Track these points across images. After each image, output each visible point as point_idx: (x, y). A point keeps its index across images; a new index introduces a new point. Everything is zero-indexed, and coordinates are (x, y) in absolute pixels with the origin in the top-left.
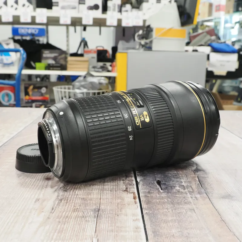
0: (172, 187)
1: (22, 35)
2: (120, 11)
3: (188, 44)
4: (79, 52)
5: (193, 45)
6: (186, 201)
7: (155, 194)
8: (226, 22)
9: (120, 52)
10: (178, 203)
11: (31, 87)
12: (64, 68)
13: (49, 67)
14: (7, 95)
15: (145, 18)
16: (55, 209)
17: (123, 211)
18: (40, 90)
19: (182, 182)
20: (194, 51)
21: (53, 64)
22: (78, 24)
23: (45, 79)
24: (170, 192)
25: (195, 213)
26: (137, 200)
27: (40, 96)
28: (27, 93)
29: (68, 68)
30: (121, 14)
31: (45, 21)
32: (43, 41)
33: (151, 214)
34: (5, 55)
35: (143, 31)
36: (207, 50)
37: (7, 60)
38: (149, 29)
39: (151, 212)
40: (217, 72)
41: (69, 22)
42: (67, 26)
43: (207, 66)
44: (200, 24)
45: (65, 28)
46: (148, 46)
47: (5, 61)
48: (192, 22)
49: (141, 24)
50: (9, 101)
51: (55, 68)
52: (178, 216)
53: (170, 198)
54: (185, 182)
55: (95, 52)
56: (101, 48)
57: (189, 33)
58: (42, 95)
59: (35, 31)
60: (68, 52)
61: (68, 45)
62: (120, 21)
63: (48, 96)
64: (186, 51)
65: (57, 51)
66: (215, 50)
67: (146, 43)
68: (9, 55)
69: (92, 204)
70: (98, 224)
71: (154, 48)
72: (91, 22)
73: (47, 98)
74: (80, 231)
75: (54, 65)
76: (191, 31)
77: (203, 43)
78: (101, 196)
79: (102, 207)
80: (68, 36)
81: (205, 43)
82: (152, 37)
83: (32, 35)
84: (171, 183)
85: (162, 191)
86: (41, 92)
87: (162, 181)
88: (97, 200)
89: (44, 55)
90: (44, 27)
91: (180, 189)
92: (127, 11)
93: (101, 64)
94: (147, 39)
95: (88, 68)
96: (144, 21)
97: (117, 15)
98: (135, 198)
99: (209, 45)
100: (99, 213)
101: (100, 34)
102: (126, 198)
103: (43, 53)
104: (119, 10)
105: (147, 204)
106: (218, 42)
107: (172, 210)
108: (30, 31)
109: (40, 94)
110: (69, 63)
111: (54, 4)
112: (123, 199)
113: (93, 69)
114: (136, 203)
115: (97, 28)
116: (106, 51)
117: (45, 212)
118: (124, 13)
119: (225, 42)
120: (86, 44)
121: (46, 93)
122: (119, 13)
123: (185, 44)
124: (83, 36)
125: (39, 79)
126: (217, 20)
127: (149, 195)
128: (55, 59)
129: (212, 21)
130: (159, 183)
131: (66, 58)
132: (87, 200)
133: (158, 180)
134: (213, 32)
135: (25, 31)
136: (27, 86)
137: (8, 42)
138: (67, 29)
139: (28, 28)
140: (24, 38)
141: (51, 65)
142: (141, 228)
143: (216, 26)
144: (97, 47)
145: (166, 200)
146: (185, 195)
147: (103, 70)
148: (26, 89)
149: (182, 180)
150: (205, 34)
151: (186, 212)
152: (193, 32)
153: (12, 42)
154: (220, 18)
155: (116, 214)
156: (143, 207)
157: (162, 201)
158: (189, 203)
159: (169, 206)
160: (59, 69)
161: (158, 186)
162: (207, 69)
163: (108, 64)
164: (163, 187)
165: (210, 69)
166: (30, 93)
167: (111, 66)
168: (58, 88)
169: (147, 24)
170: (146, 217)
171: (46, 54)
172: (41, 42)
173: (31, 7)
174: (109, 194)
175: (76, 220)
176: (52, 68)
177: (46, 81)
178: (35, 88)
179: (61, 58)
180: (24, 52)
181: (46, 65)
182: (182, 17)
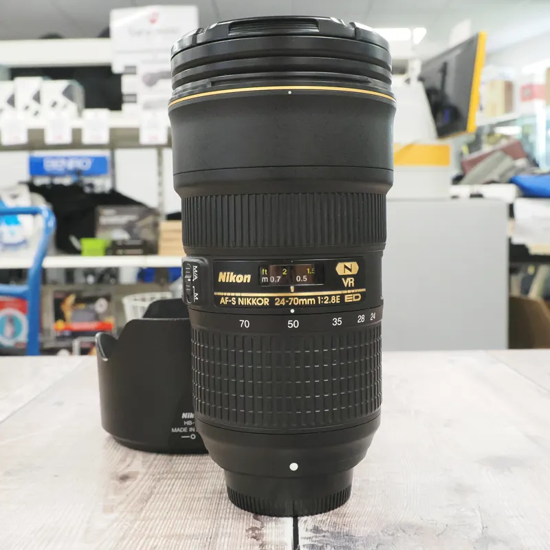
1: (52, 175)
3: (457, 180)
5: (472, 183)
11: (71, 300)
12: (150, 248)
13: (114, 249)
14: (12, 320)
18: (91, 306)
20: (473, 196)
21: (124, 241)
23: (107, 277)
27: (91, 321)
28: (59, 315)
29: (161, 251)
32: (102, 186)
34: (8, 223)
36: (508, 193)
37: (12, 234)
40: (536, 248)
41: (163, 140)
42: (159, 148)
43: (510, 233)
44: (486, 131)
45: (153, 153)
47: (8, 239)
48: (464, 127)
50: (15, 334)
51: (128, 251)
57: (461, 155)
58: (97, 317)
59: (85, 164)
60: (161, 211)
61: (160, 194)
63: (110, 320)
64: (455, 197)
65: (135, 208)
66: (527, 193)
68: (17, 223)
73: (109, 326)
75: (129, 243)
76: (465, 149)
77: (495, 177)
80: (160, 173)
81: (502, 176)
83: (78, 172)
86: (93, 311)
89: (103, 220)
90: (106, 153)
99: (511, 181)
103: (100, 215)
106: (533, 174)
108: (71, 165)
109: (92, 315)
110: (164, 236)
111: (125, 99)
121: (108, 313)
123: (449, 179)
125: (91, 279)
126: (527, 121)
128: (129, 228)
129: (514, 125)
131: (156, 225)
134: (518, 149)
135: (59, 164)
136: (60, 296)
137: (16, 192)
138: (160, 155)
139: (67, 158)
140: (57, 181)
141: (120, 244)
143: (526, 136)
148: (58, 303)
150: (498, 154)
152: (471, 151)
153: (25, 190)
154: (534, 116)
160: (140, 251)
162: (510, 240)
165: (517, 240)
166: (68, 314)
168: (135, 300)
171: (108, 216)
172: (98, 190)
173: (72, 107)
176: (120, 251)
177: (108, 283)
178: (79, 300)
179: (145, 226)
180: (49, 215)
181: (108, 243)
182: (439, 115)
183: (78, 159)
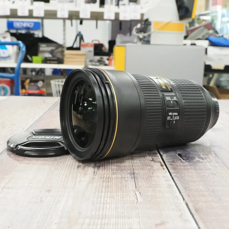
0: (193, 158)
1: (17, 29)
2: (118, 5)
3: (186, 37)
4: (75, 46)
5: (191, 39)
6: (206, 168)
7: (179, 163)
8: (223, 16)
9: (118, 46)
10: (200, 169)
11: (28, 81)
12: (60, 61)
13: (46, 61)
14: (4, 88)
15: (143, 11)
16: (97, 173)
17: (155, 174)
18: (36, 84)
19: (200, 155)
20: (192, 44)
21: (49, 58)
22: (74, 17)
23: (40, 73)
24: (192, 162)
25: (216, 176)
26: (165, 167)
27: (36, 90)
28: (23, 87)
29: (65, 62)
30: (119, 8)
31: (42, 14)
32: (38, 35)
33: (179, 176)
34: (2, 48)
35: (142, 25)
36: (205, 44)
37: (4, 53)
38: (147, 23)
39: (178, 175)
40: (215, 66)
41: (66, 16)
42: (64, 19)
43: (205, 60)
44: (197, 18)
45: (61, 21)
46: (146, 39)
47: (2, 55)
48: (190, 16)
49: (138, 18)
50: (5, 94)
51: (52, 62)
52: (203, 178)
53: (192, 166)
54: (203, 155)
55: (92, 46)
56: (97, 42)
57: (186, 27)
58: (38, 88)
59: (31, 25)
60: (64, 46)
61: (64, 39)
62: (117, 15)
63: (44, 90)
64: (185, 45)
65: (54, 44)
66: (213, 44)
67: (144, 37)
68: (6, 49)
69: (127, 170)
70: (136, 183)
71: (152, 42)
72: (89, 16)
73: (43, 92)
74: (123, 187)
75: (51, 59)
76: (188, 25)
77: (200, 37)
78: (133, 164)
79: (136, 171)
80: (64, 30)
81: (203, 37)
82: (150, 30)
83: (28, 28)
84: (191, 155)
85: (184, 161)
86: (37, 86)
87: (183, 154)
88: (129, 166)
89: (41, 49)
90: (39, 21)
91: (200, 160)
92: (124, 5)
93: (98, 58)
94: (145, 32)
95: (86, 62)
96: (142, 15)
97: (115, 9)
98: (162, 165)
99: (207, 39)
100: (135, 175)
101: (97, 27)
102: (154, 166)
103: (40, 47)
104: (116, 4)
105: (173, 170)
106: (216, 36)
107: (196, 174)
108: (25, 25)
109: (37, 88)
110: (66, 56)
112: (152, 166)
113: (90, 63)
114: (164, 169)
115: (94, 22)
116: (101, 45)
117: (89, 175)
118: (121, 7)
119: (222, 36)
120: (82, 38)
121: (43, 87)
122: (117, 7)
123: (183, 38)
124: (79, 30)
125: (34, 73)
126: (214, 14)
127: (174, 164)
128: (52, 52)
129: (209, 15)
130: (180, 155)
131: (63, 52)
132: (122, 166)
133: (179, 154)
134: (210, 26)
135: (20, 24)
136: (24, 79)
137: (5, 36)
138: (64, 22)
139: (23, 22)
140: (20, 31)
141: (48, 59)
142: (173, 186)
143: (213, 21)
144: (93, 41)
145: (189, 167)
146: (205, 164)
147: (100, 64)
148: (23, 82)
149: (200, 154)
150: (202, 28)
151: (209, 175)
152: (190, 26)
153: (8, 35)
154: (216, 12)
155: (149, 177)
156: (170, 172)
157: (186, 168)
158: (209, 169)
159: (193, 171)
160: (56, 62)
161: (180, 158)
162: (205, 63)
163: (105, 58)
164: (184, 158)
165: (208, 63)
166: (27, 87)
167: (108, 59)
169: (145, 18)
170: (175, 178)
171: (43, 47)
172: (36, 36)
174: (139, 163)
175: (117, 180)
176: (48, 62)
177: (41, 75)
178: (31, 81)
179: (58, 52)
180: (23, 46)
181: (43, 58)
182: (181, 10)
183: (28, 23)
